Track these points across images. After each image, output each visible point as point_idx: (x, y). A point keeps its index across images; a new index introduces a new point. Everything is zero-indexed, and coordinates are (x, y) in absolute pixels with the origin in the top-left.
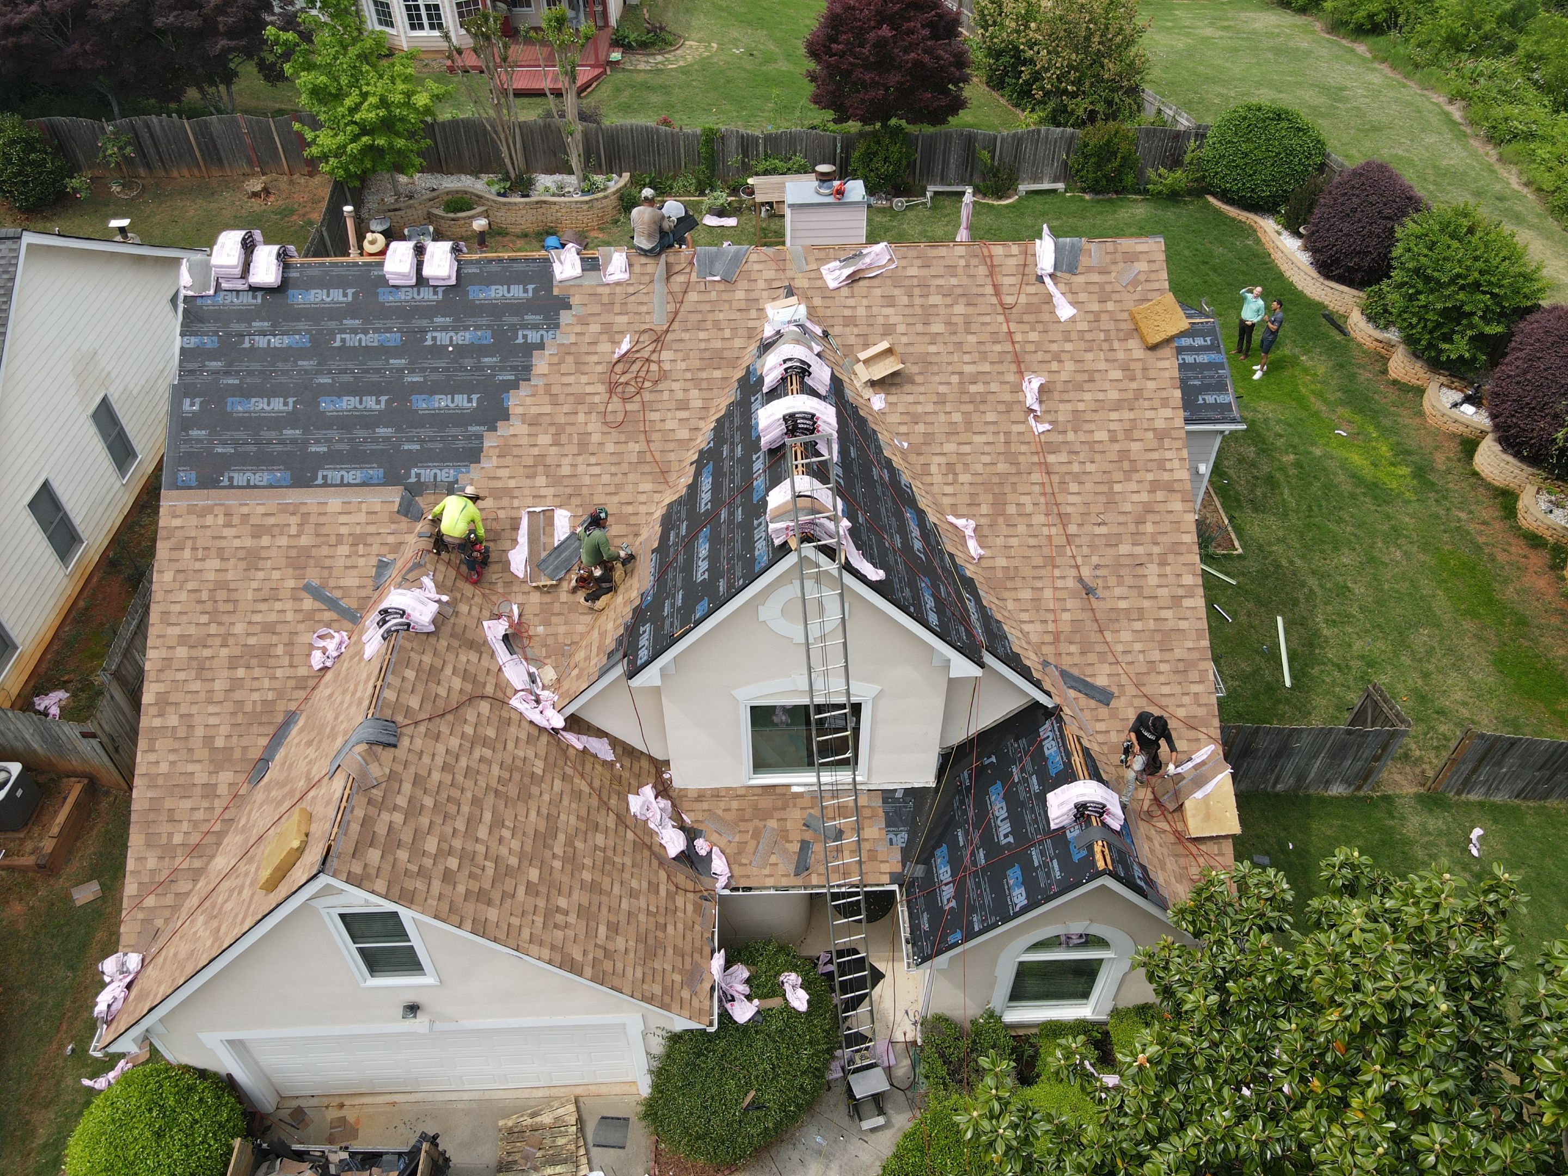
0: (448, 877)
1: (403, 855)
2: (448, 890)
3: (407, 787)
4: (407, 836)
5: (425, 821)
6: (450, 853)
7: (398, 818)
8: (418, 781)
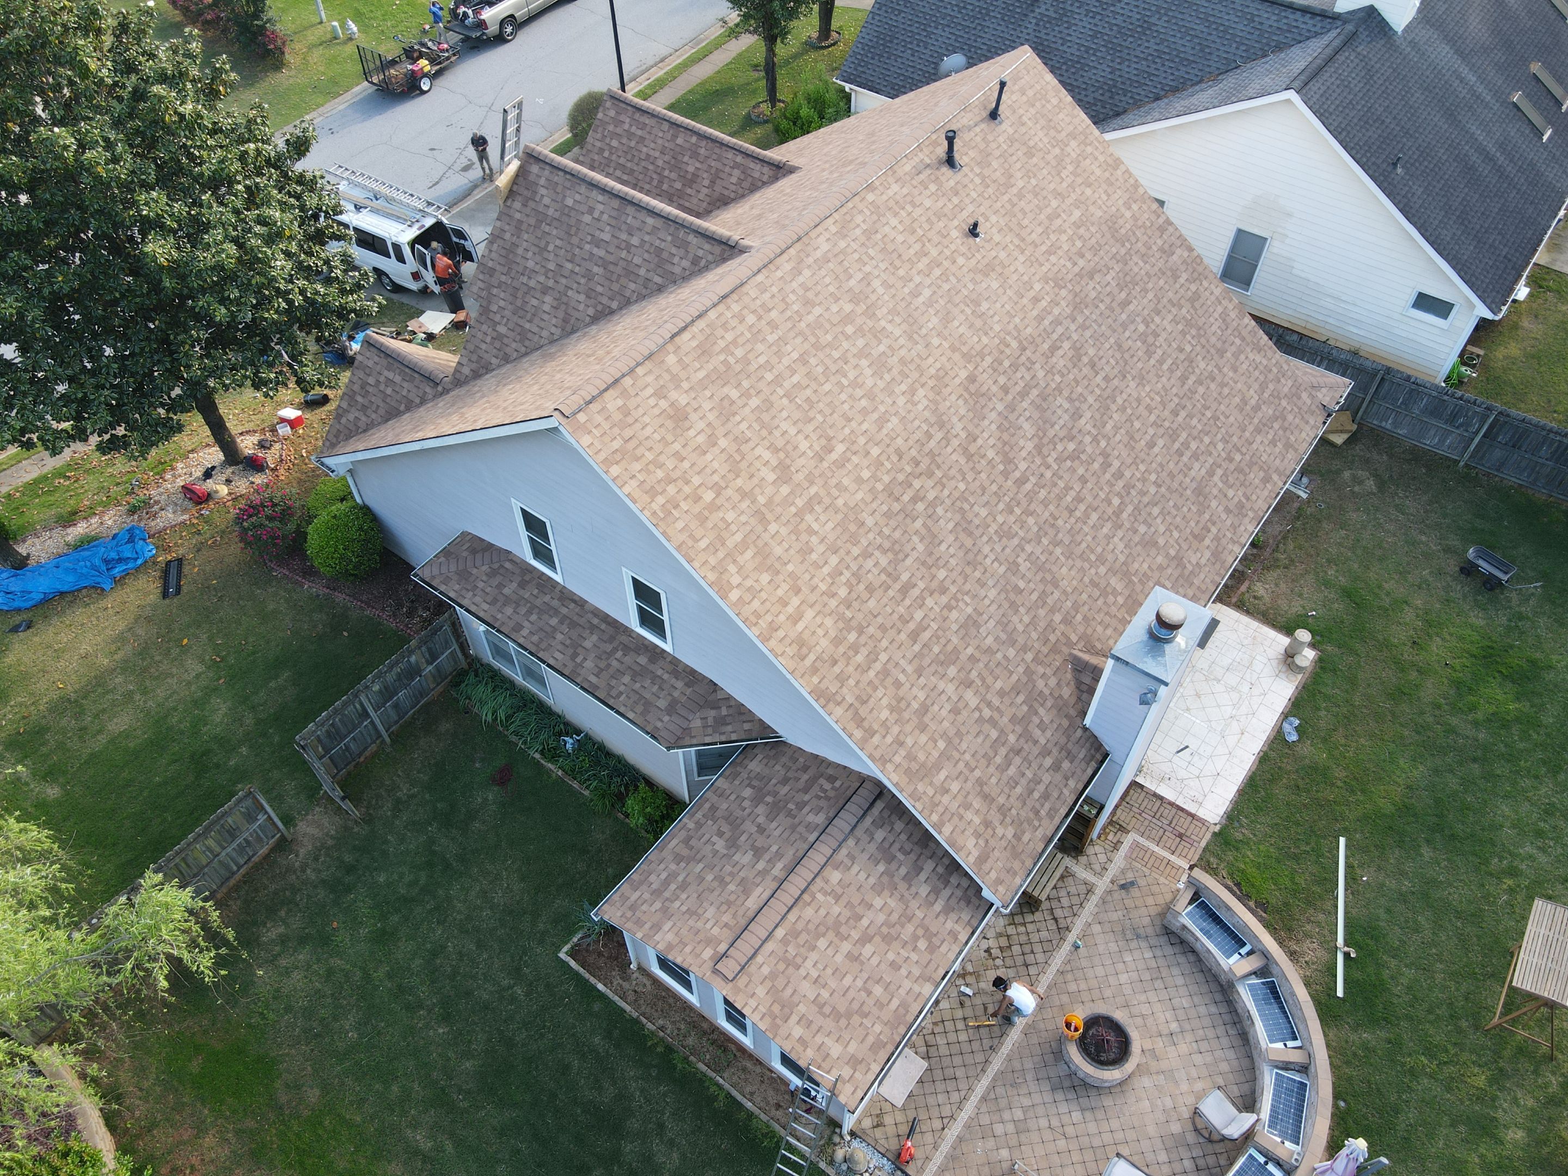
0: (601, 150)
1: (611, 128)
2: (596, 150)
3: (639, 133)
4: (619, 130)
5: (624, 141)
6: (611, 153)
7: (626, 127)
8: (642, 139)
